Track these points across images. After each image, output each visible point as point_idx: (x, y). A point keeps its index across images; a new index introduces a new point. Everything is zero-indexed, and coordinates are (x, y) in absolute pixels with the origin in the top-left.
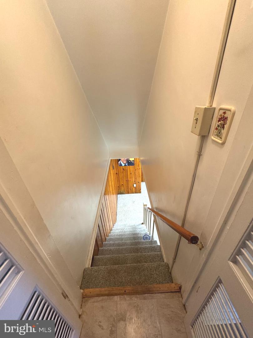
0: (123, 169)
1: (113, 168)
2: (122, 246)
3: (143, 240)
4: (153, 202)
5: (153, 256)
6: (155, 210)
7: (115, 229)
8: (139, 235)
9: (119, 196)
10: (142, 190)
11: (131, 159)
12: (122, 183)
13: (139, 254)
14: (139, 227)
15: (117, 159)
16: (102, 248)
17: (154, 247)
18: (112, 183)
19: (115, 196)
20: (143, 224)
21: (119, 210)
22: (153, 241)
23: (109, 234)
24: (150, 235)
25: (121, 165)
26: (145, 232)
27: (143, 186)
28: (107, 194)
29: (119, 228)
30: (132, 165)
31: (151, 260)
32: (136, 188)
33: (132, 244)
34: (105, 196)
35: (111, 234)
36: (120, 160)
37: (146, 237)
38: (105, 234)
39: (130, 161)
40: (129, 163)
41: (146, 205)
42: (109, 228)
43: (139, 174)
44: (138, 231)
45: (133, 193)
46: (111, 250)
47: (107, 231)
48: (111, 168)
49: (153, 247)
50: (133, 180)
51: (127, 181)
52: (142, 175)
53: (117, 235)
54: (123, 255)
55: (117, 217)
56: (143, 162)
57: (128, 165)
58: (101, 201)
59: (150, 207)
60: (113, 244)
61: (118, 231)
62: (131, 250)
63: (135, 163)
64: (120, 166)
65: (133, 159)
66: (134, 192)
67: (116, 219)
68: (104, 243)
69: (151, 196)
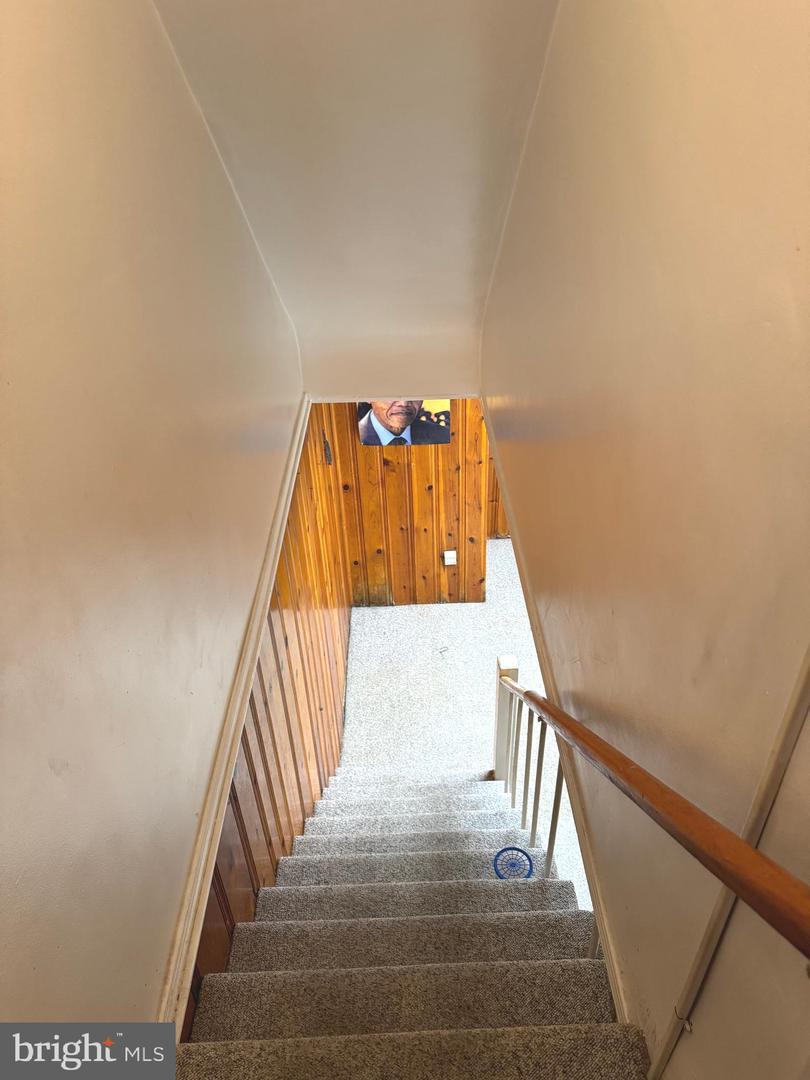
0: (386, 463)
1: (328, 458)
2: (367, 912)
3: (493, 881)
4: (555, 660)
5: (551, 979)
6: (572, 713)
7: (332, 803)
8: (471, 849)
9: (358, 613)
10: (489, 585)
11: (435, 406)
12: (374, 543)
13: (470, 966)
14: (473, 797)
15: (352, 405)
16: (252, 924)
17: (559, 920)
18: (321, 544)
19: (335, 614)
20: (491, 776)
21: (357, 693)
22: (552, 885)
23: (299, 838)
24: (532, 843)
25: (372, 438)
26: (503, 830)
27: (501, 561)
28: (286, 607)
29: (355, 798)
30: (436, 442)
31: (535, 1002)
32: (454, 571)
33: (427, 901)
34: (275, 615)
35: (308, 836)
36: (366, 408)
37: (509, 860)
38: (275, 839)
39: (428, 414)
40: (422, 428)
41: (513, 674)
42: (294, 802)
43: (477, 497)
44: (464, 821)
45: (440, 600)
46: (303, 935)
47: (283, 819)
48: (316, 455)
49: (549, 925)
50: (443, 525)
51: (409, 532)
52: (494, 499)
53: (344, 844)
54: (374, 969)
55: (347, 735)
56: (502, 425)
57: (413, 443)
58: (250, 653)
59: (541, 692)
60: (319, 900)
61: (347, 818)
62: (424, 938)
63: (457, 426)
64: (366, 443)
65: (444, 405)
66: (445, 595)
67: (341, 746)
68: (265, 889)
69: (545, 624)
